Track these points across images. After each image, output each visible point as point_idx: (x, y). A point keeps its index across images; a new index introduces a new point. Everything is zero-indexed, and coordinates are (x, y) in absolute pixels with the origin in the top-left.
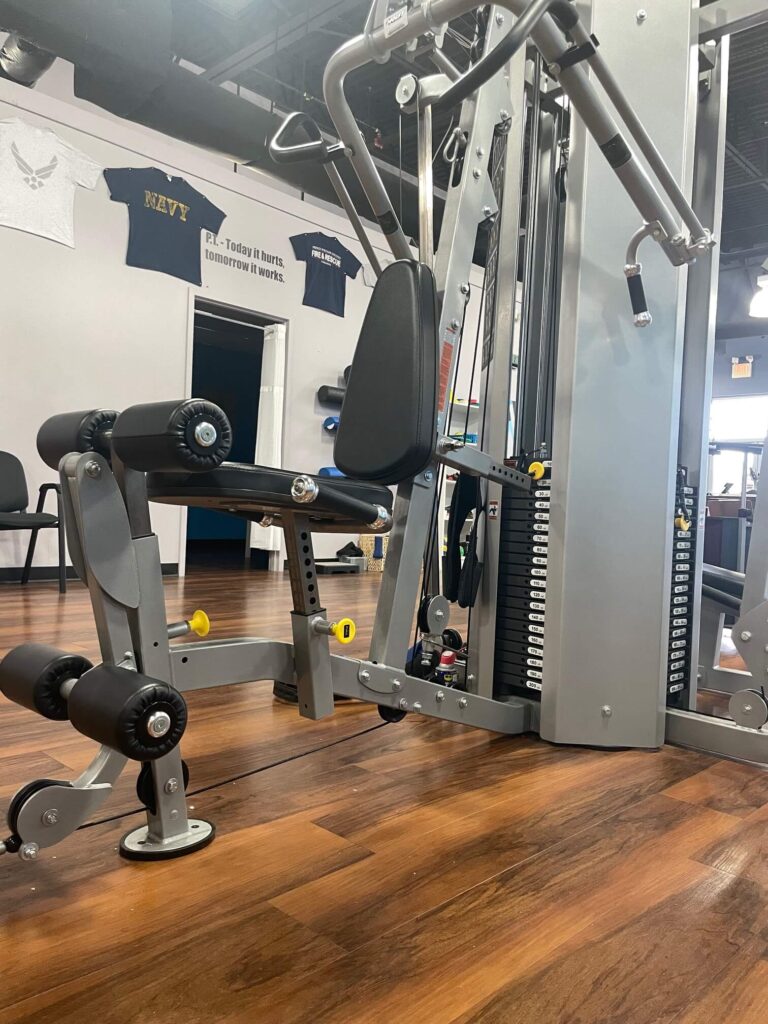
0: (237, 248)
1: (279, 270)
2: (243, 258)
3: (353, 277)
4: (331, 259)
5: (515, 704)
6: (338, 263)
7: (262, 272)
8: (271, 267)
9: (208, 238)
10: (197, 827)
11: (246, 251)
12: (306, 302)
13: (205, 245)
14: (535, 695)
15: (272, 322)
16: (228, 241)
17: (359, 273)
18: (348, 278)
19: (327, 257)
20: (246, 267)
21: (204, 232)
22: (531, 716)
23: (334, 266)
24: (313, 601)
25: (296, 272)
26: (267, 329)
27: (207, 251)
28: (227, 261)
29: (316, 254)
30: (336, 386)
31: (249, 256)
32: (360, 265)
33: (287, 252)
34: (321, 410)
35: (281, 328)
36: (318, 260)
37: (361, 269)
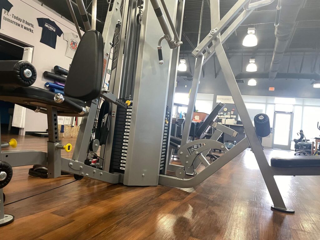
0: (17, 18)
1: (32, 29)
2: (19, 22)
3: (60, 36)
4: (51, 28)
5: (116, 175)
6: (54, 31)
7: (25, 28)
8: (29, 27)
9: (5, 12)
10: (7, 217)
11: (19, 19)
12: (41, 41)
13: (3, 15)
14: (123, 172)
15: (28, 46)
16: (13, 15)
17: (62, 35)
18: (57, 36)
19: (50, 27)
20: (19, 25)
21: (3, 10)
22: (121, 178)
23: (53, 31)
24: (56, 138)
25: (38, 31)
26: (25, 48)
27: (4, 17)
28: (12, 22)
29: (46, 26)
30: (51, 72)
31: (21, 21)
32: (62, 33)
33: (36, 23)
34: (44, 79)
35: (31, 49)
36: (47, 28)
37: (62, 34)
